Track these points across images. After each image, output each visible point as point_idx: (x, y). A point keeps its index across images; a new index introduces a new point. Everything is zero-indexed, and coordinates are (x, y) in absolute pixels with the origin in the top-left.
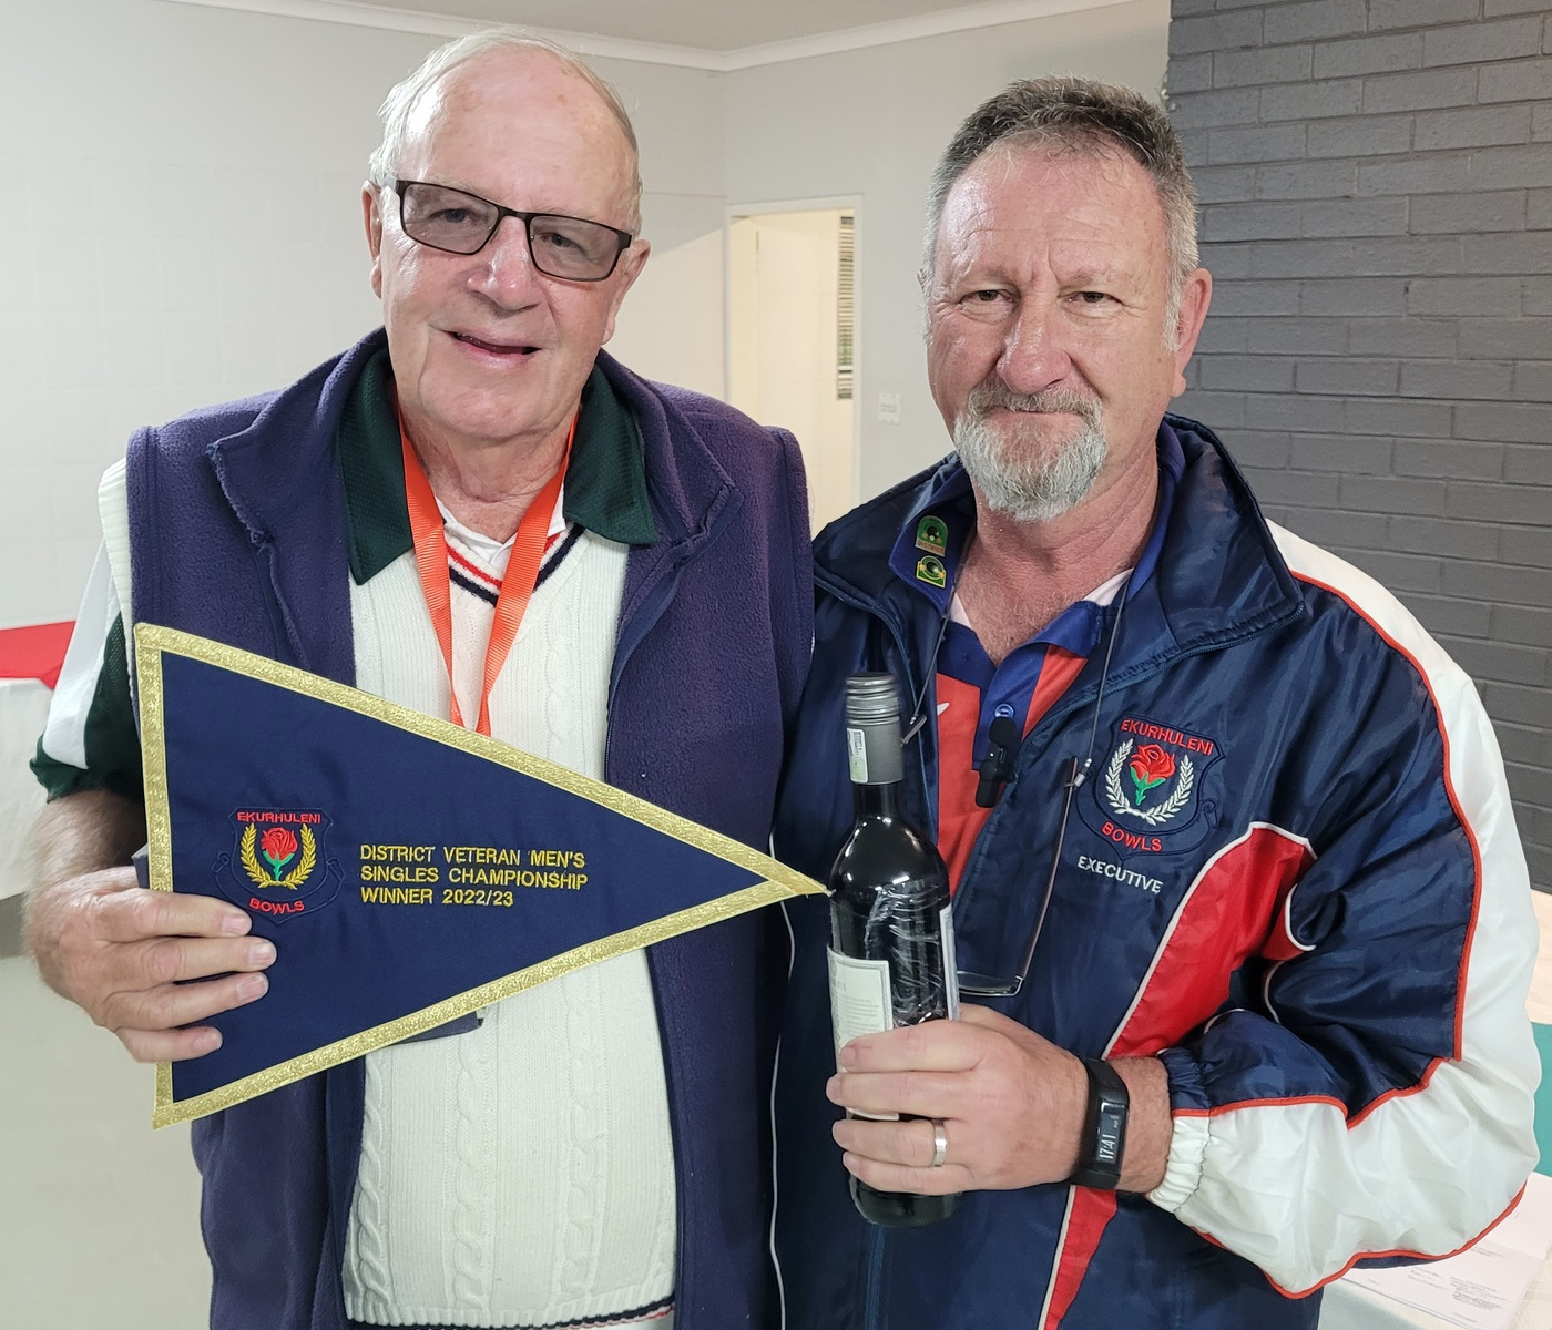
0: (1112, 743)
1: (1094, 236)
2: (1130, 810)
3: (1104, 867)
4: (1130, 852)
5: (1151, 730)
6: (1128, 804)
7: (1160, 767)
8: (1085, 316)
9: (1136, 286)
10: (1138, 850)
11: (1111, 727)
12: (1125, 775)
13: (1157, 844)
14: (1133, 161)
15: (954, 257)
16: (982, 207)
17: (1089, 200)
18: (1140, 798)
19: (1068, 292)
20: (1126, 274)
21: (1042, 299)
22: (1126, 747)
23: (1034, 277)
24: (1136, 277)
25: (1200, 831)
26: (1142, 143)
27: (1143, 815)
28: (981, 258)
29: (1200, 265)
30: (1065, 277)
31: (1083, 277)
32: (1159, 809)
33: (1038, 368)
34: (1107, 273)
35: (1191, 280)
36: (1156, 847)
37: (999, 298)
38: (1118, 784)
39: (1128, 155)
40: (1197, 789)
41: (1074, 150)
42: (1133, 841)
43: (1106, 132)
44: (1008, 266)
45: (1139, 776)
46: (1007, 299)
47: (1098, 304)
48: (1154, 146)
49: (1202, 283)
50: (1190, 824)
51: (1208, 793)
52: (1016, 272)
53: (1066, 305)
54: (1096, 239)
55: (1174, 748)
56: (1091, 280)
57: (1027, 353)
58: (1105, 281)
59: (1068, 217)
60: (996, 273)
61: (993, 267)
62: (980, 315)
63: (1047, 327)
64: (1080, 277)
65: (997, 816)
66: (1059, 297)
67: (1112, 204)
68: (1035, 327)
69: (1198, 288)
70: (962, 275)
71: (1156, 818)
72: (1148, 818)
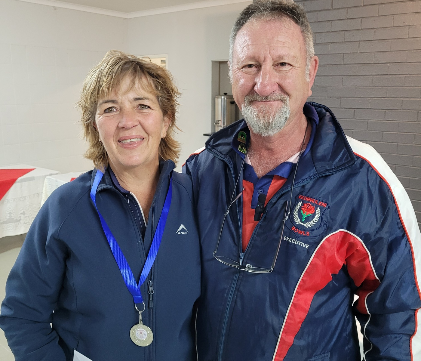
0: (296, 202)
1: (283, 45)
2: (300, 223)
4: (300, 236)
5: (308, 199)
6: (300, 221)
7: (310, 210)
8: (281, 71)
9: (297, 60)
10: (302, 235)
11: (296, 197)
12: (299, 212)
14: (294, 22)
15: (239, 55)
16: (247, 38)
17: (281, 34)
18: (304, 219)
19: (276, 63)
20: (294, 56)
21: (268, 66)
22: (300, 204)
24: (297, 57)
25: (321, 230)
26: (296, 16)
27: (304, 225)
28: (248, 54)
29: (315, 55)
30: (275, 57)
31: (280, 57)
32: (309, 223)
33: (268, 88)
34: (288, 56)
35: (313, 59)
36: (308, 234)
37: (254, 67)
38: (297, 215)
39: (291, 21)
40: (321, 217)
42: (301, 233)
43: (285, 13)
44: (256, 55)
45: (304, 213)
46: (256, 67)
47: (285, 67)
48: (300, 17)
50: (318, 228)
51: (325, 219)
52: (259, 57)
53: (275, 68)
54: (284, 45)
55: (315, 205)
56: (283, 58)
57: (264, 83)
58: (287, 58)
59: (275, 39)
60: (253, 58)
61: (252, 56)
62: (248, 72)
63: (270, 75)
64: (279, 57)
65: (260, 223)
66: (273, 65)
67: (288, 35)
68: (266, 75)
69: (314, 62)
70: (242, 60)
71: (308, 226)
72: (306, 226)
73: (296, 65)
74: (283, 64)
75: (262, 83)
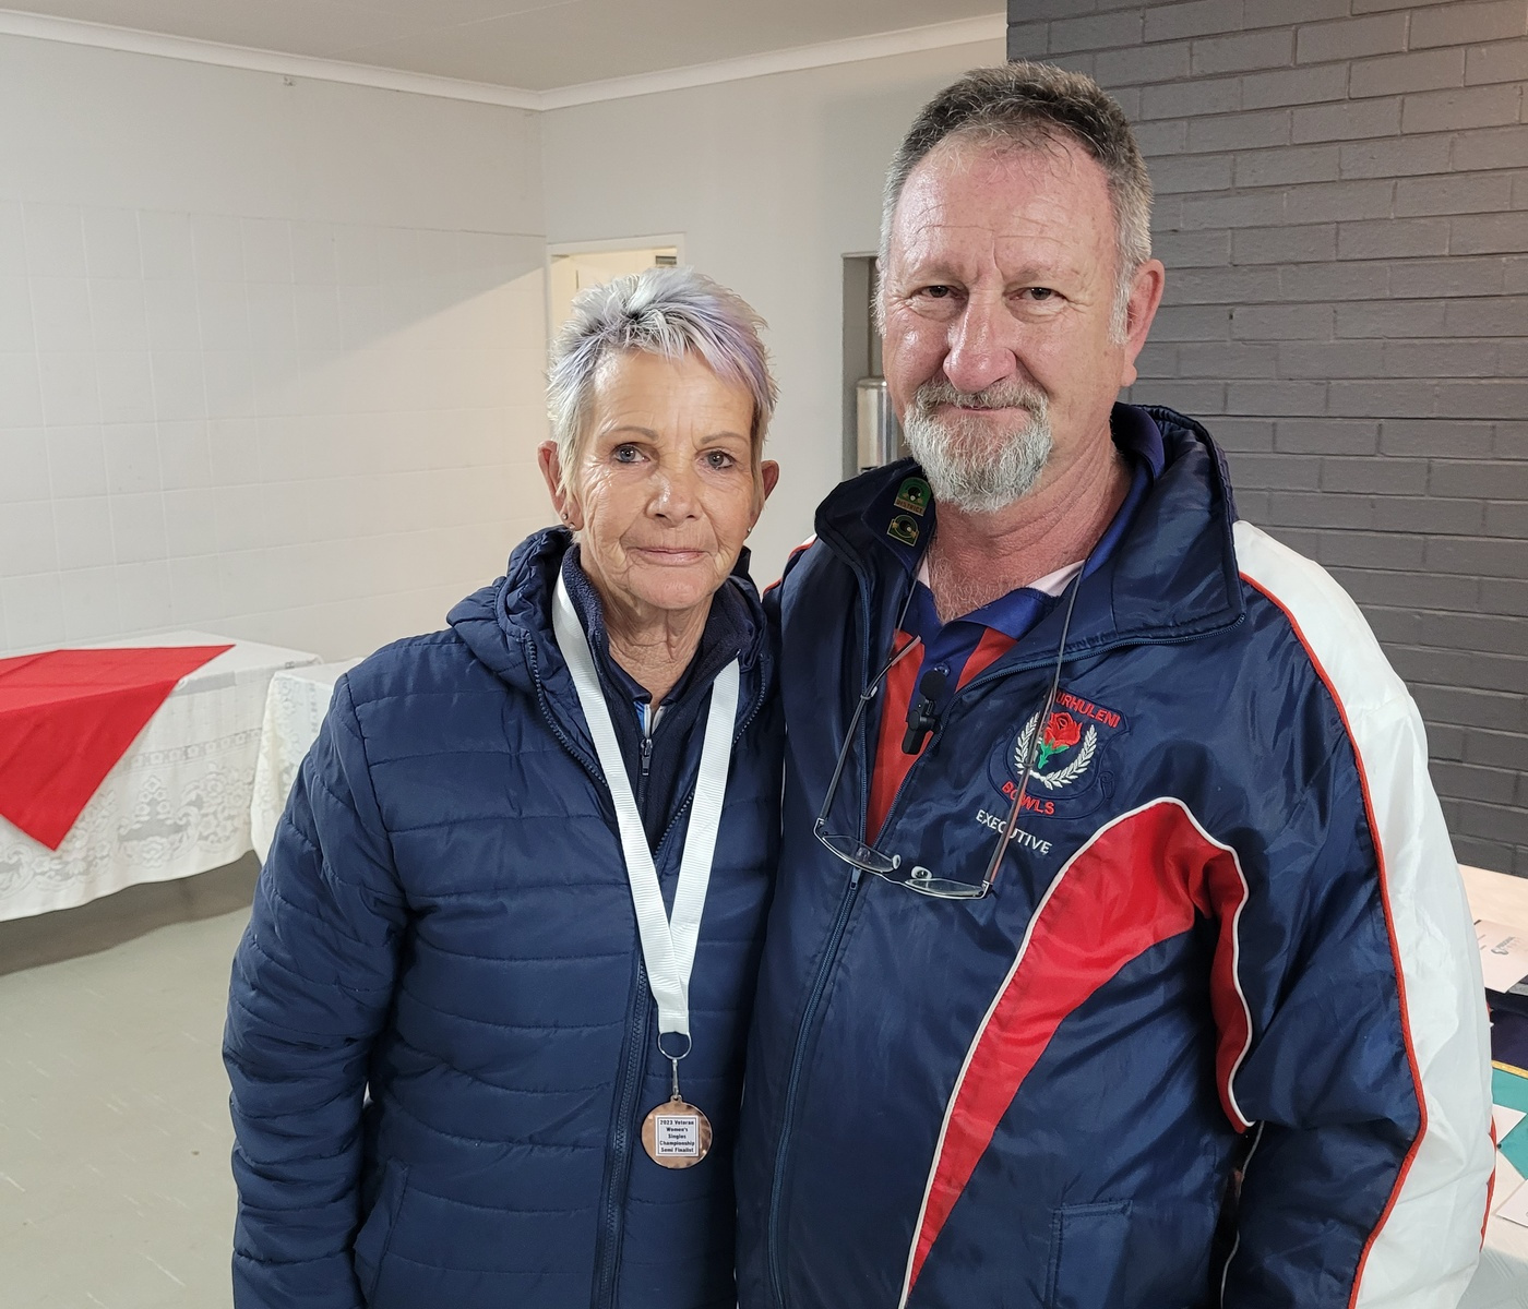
1: (1042, 231)
3: (998, 823)
5: (1066, 699)
9: (1083, 282)
13: (1050, 808)
15: (905, 254)
16: (932, 202)
17: (1037, 197)
18: (1043, 762)
19: (1013, 289)
24: (1082, 273)
26: (1093, 136)
27: (1042, 779)
39: (1077, 149)
40: (1097, 760)
46: (954, 297)
48: (1105, 139)
53: (1011, 303)
56: (1037, 275)
58: (1050, 277)
59: (1015, 213)
61: (939, 263)
62: (928, 311)
64: (1026, 271)
69: (1150, 279)
70: (911, 271)
71: (1054, 783)
72: (1047, 782)
74: (1041, 293)
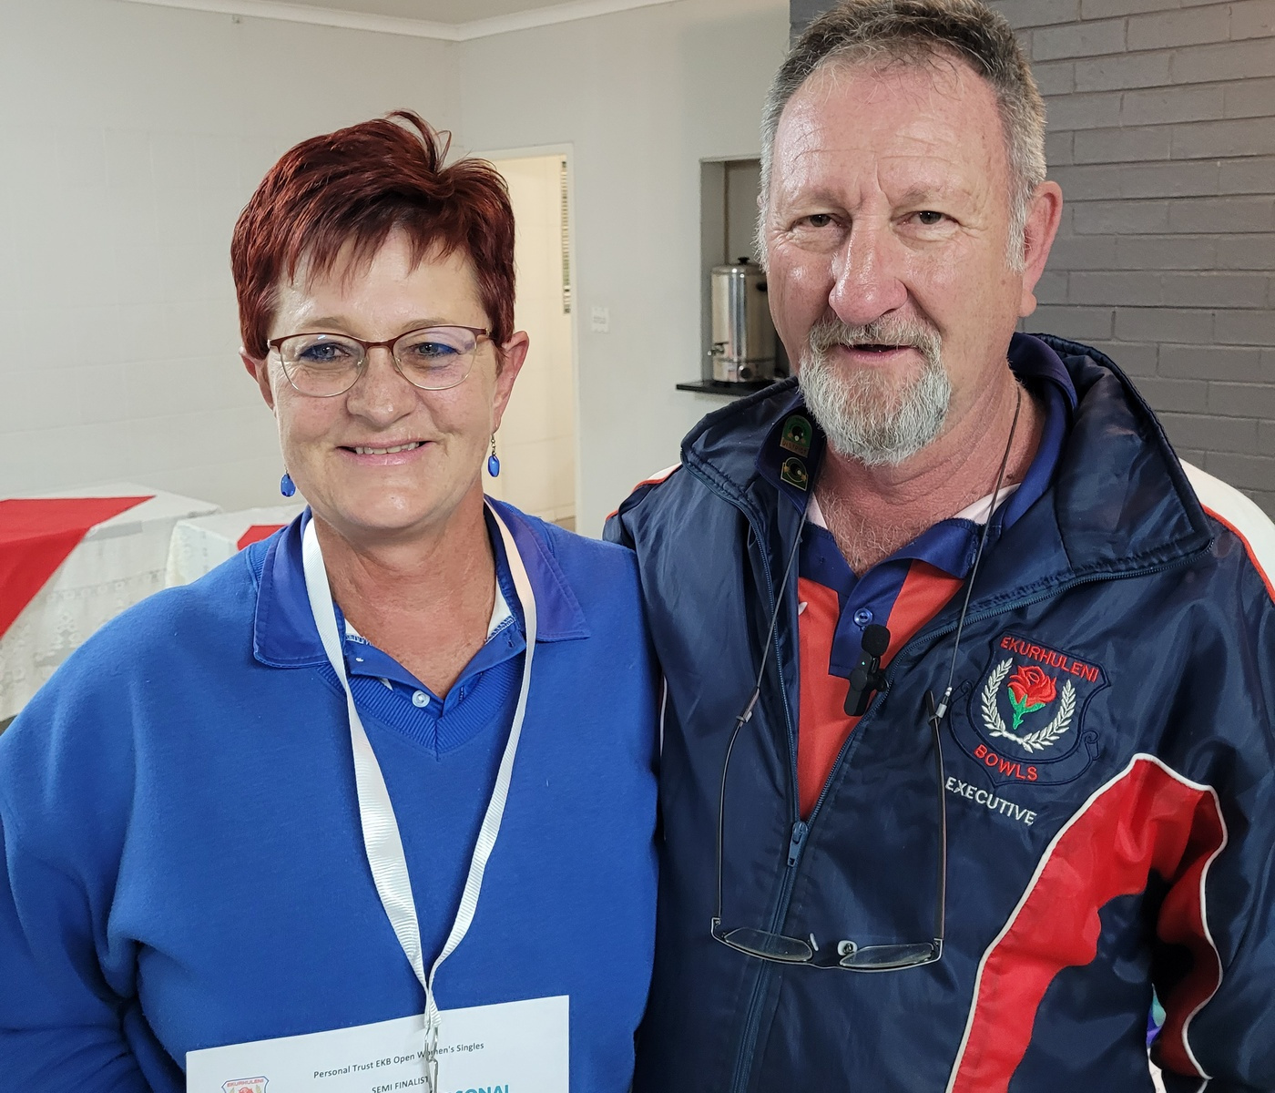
0: (990, 660)
1: (929, 151)
2: (1006, 734)
3: (975, 792)
4: (1003, 778)
5: (1033, 651)
6: (1004, 727)
7: (1040, 691)
8: (920, 240)
9: (975, 205)
10: (1013, 778)
11: (991, 643)
12: (1002, 696)
13: (1033, 773)
14: (971, 72)
16: (808, 128)
17: (922, 115)
18: (1017, 722)
19: (901, 213)
20: (964, 191)
21: (872, 223)
22: (1005, 666)
23: (862, 200)
24: (975, 194)
25: (1078, 763)
26: (979, 52)
27: (1020, 741)
28: (808, 181)
29: (1047, 179)
30: (896, 196)
31: (916, 194)
32: (1037, 735)
33: (870, 297)
34: (943, 189)
35: (1039, 194)
36: (1032, 776)
37: (831, 223)
38: (995, 704)
39: (964, 66)
41: (905, 64)
42: (1008, 769)
43: (941, 43)
44: (835, 188)
45: (1018, 698)
46: (838, 223)
47: (933, 226)
48: (992, 55)
49: (1051, 197)
50: (1067, 755)
51: (1090, 721)
52: (843, 194)
53: (899, 228)
54: (930, 154)
55: (1056, 673)
56: (925, 197)
57: (856, 283)
58: (940, 199)
59: (897, 134)
60: (822, 196)
61: (820, 189)
62: (810, 243)
63: (878, 253)
64: (913, 194)
65: (865, 725)
66: (892, 219)
67: (947, 118)
68: (865, 255)
69: (1047, 203)
70: (790, 200)
71: (1034, 745)
72: (1024, 744)
73: (972, 220)
74: (929, 217)
75: (849, 283)
